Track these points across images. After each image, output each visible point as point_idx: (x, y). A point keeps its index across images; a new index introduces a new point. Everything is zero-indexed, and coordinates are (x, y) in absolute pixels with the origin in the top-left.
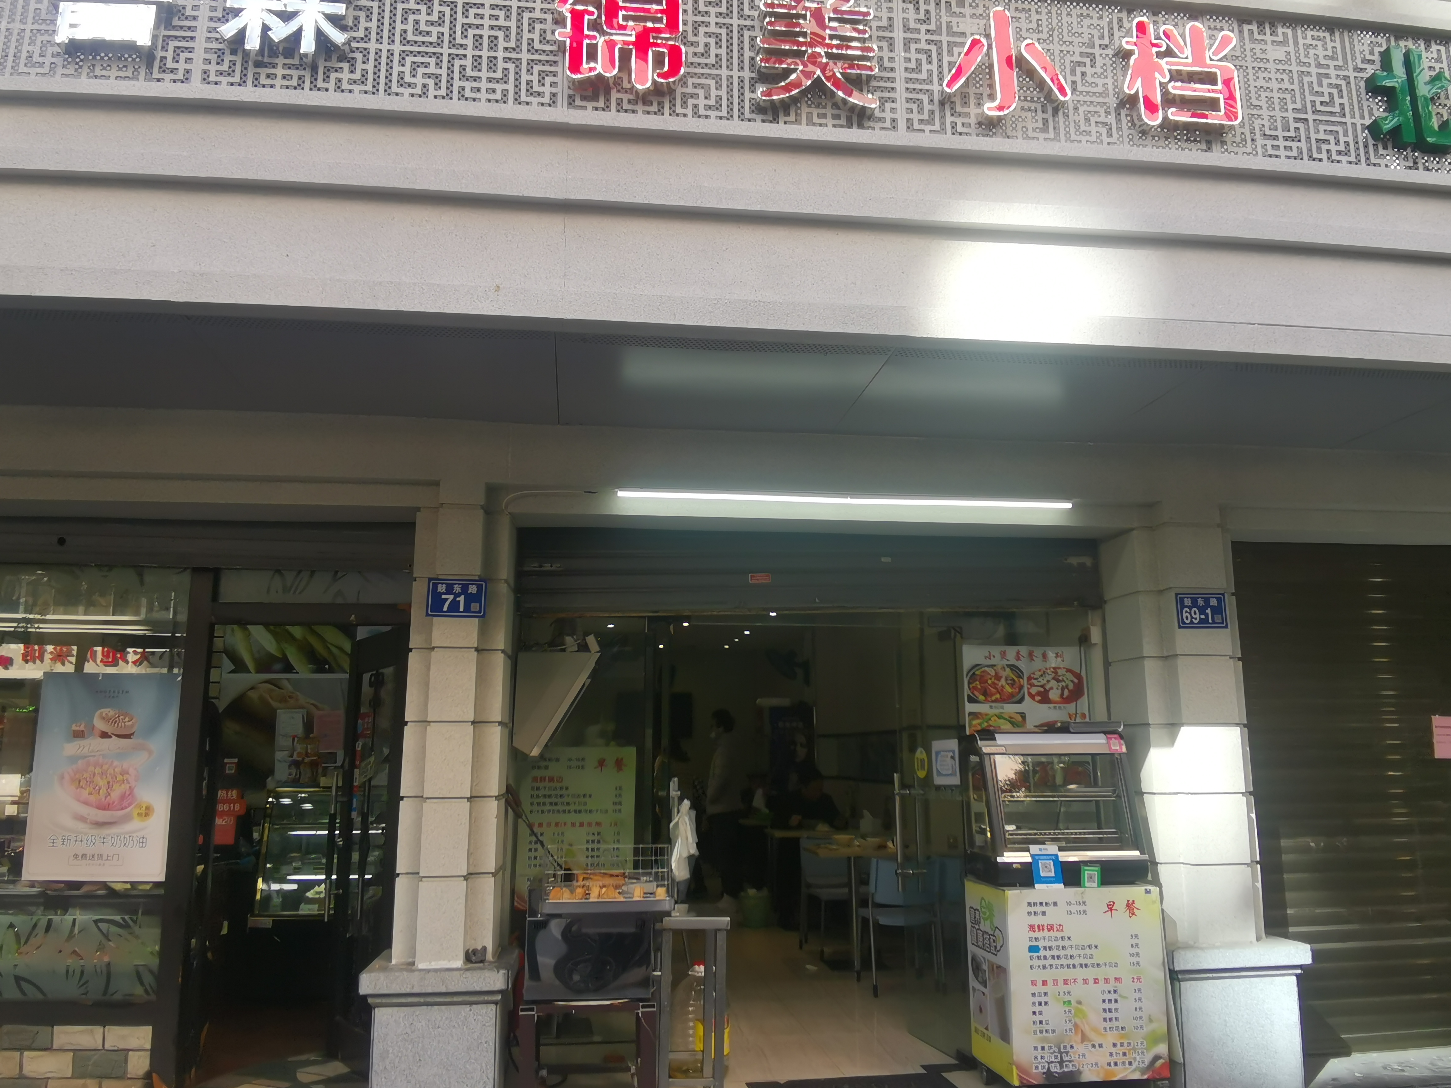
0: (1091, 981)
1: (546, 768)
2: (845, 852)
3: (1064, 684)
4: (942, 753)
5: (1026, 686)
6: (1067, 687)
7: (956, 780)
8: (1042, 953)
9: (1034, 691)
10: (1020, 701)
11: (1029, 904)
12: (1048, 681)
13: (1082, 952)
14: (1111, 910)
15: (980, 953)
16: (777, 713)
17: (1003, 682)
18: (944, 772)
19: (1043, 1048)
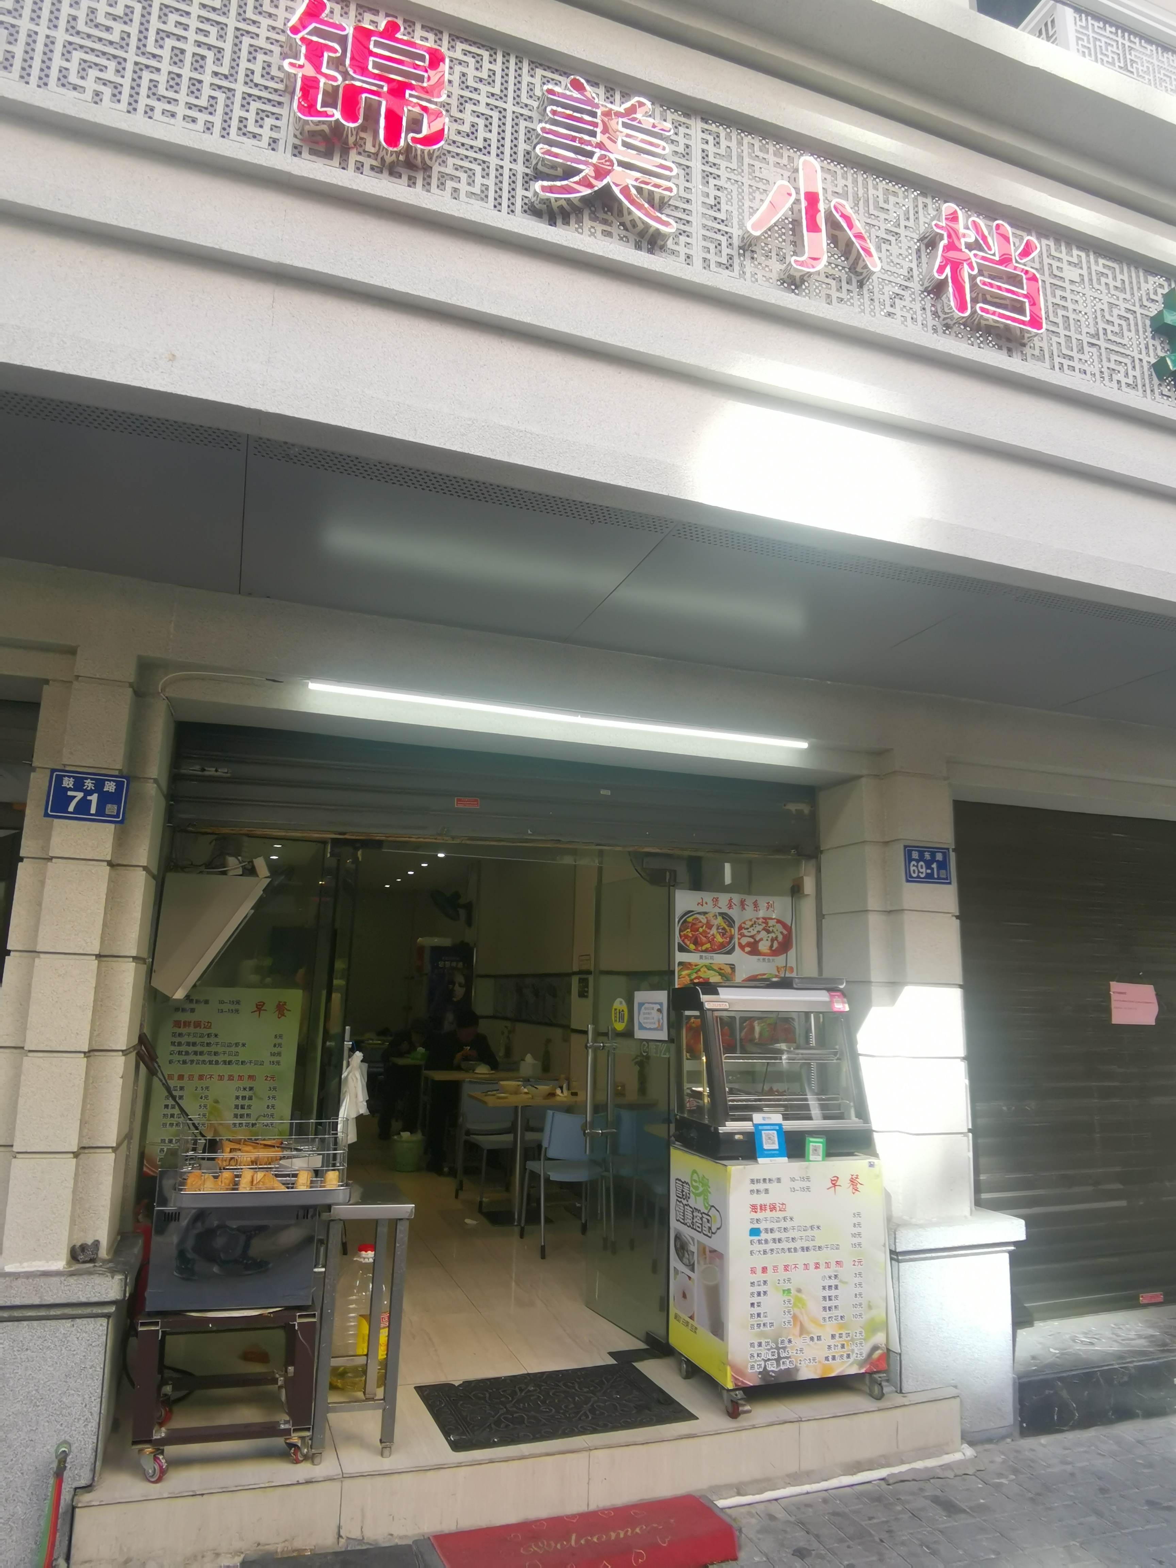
0: (812, 1266)
1: (193, 1010)
2: (513, 1100)
3: (773, 935)
4: (646, 1005)
5: (737, 936)
6: (776, 938)
7: (663, 1035)
8: (763, 1236)
9: (744, 941)
10: (729, 952)
11: (752, 1181)
12: (759, 932)
13: (803, 1234)
14: (834, 1185)
15: (687, 1232)
16: (438, 952)
17: (714, 931)
18: (648, 1026)
19: (760, 1344)
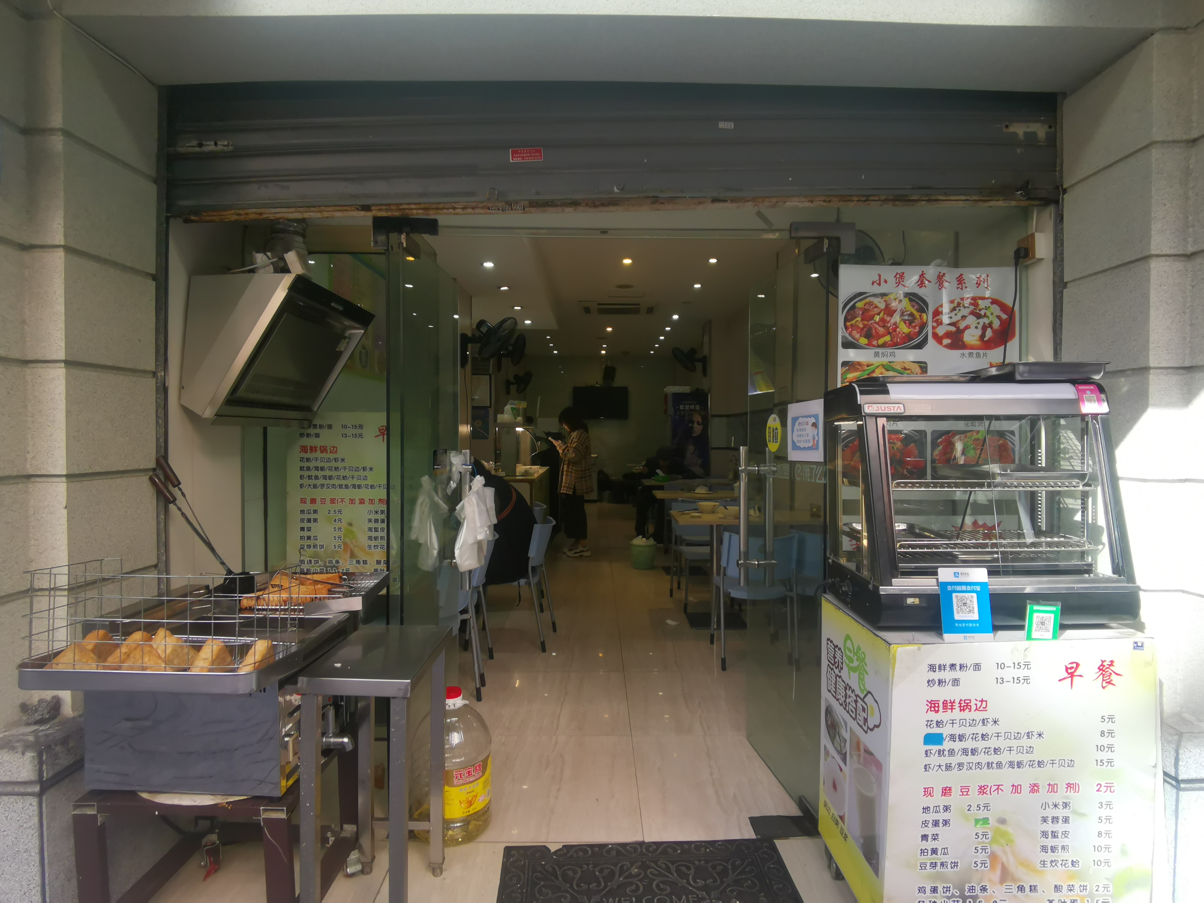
0: (1026, 789)
1: (317, 435)
2: (707, 519)
3: (986, 321)
4: (801, 420)
5: (930, 324)
6: (990, 325)
7: (818, 456)
8: (947, 745)
9: (941, 331)
10: (920, 346)
11: (932, 668)
12: (964, 317)
13: (1014, 743)
14: (1072, 675)
15: (839, 712)
17: (896, 318)
18: (802, 445)
19: (934, 890)
